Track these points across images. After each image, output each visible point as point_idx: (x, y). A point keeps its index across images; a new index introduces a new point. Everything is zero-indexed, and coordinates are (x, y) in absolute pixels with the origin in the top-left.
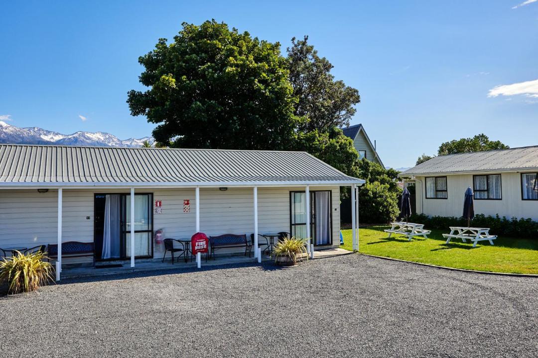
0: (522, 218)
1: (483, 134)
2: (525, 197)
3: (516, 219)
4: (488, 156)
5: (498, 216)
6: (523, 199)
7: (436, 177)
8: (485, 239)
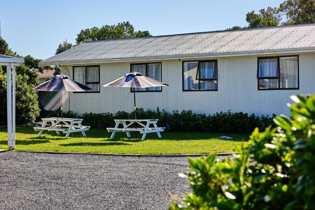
0: (184, 111)
1: (128, 22)
2: (186, 88)
3: (177, 111)
4: (145, 43)
5: (158, 110)
6: (184, 90)
7: (87, 67)
8: (153, 131)
